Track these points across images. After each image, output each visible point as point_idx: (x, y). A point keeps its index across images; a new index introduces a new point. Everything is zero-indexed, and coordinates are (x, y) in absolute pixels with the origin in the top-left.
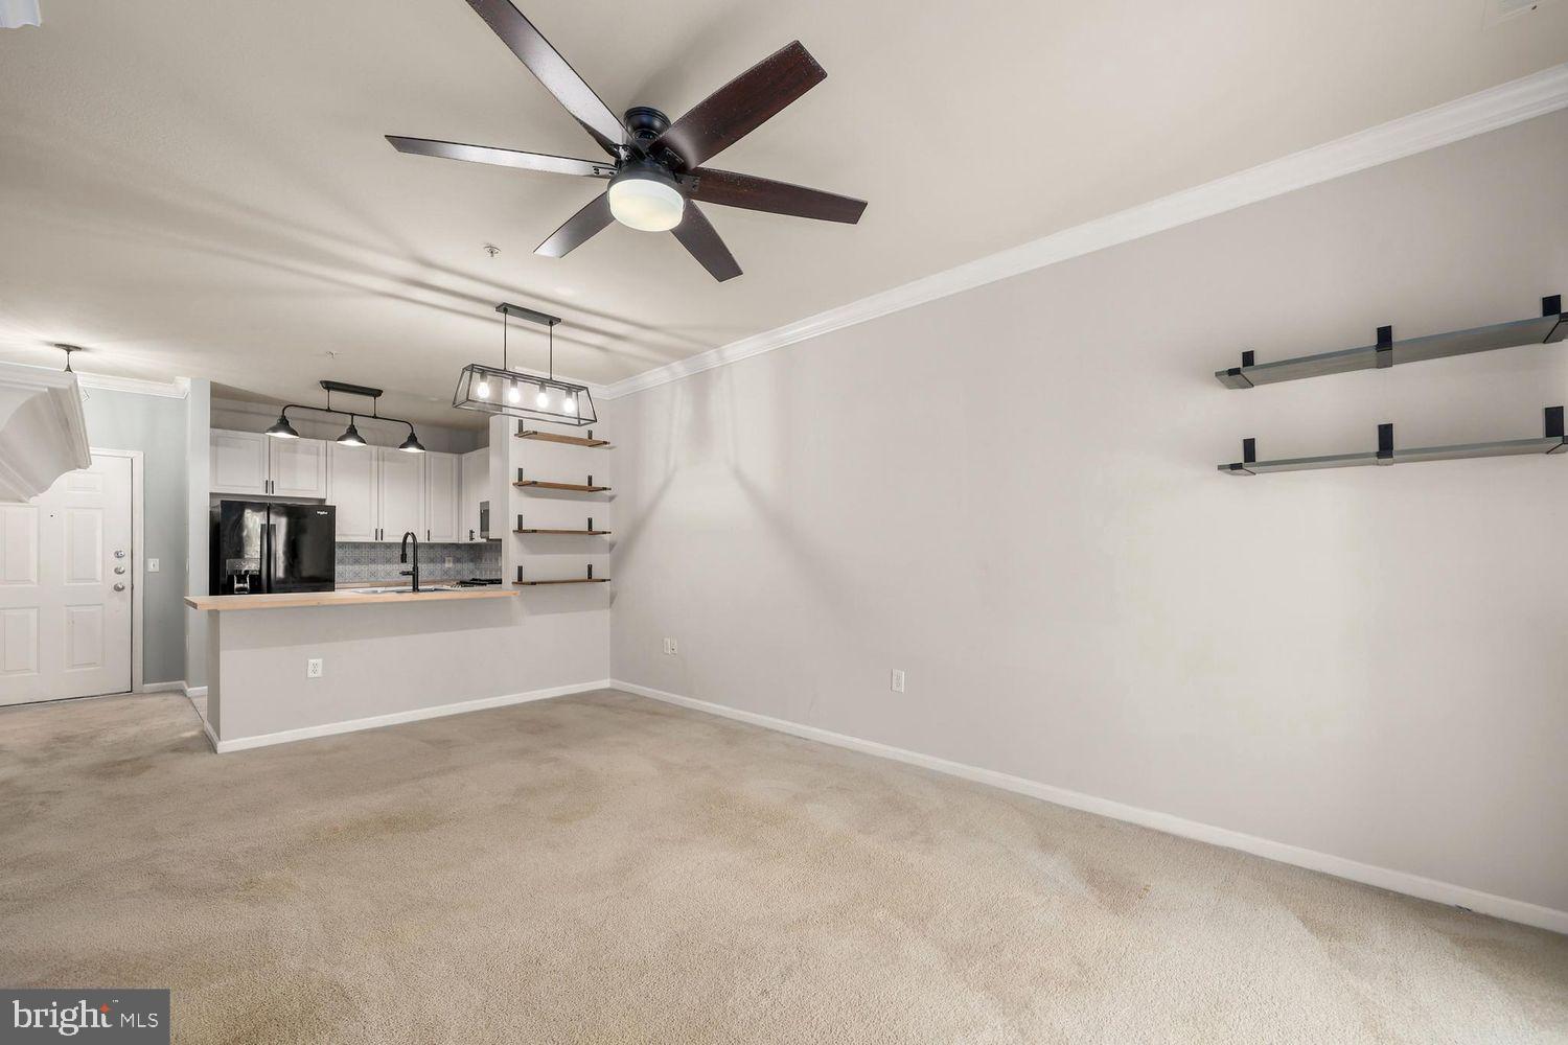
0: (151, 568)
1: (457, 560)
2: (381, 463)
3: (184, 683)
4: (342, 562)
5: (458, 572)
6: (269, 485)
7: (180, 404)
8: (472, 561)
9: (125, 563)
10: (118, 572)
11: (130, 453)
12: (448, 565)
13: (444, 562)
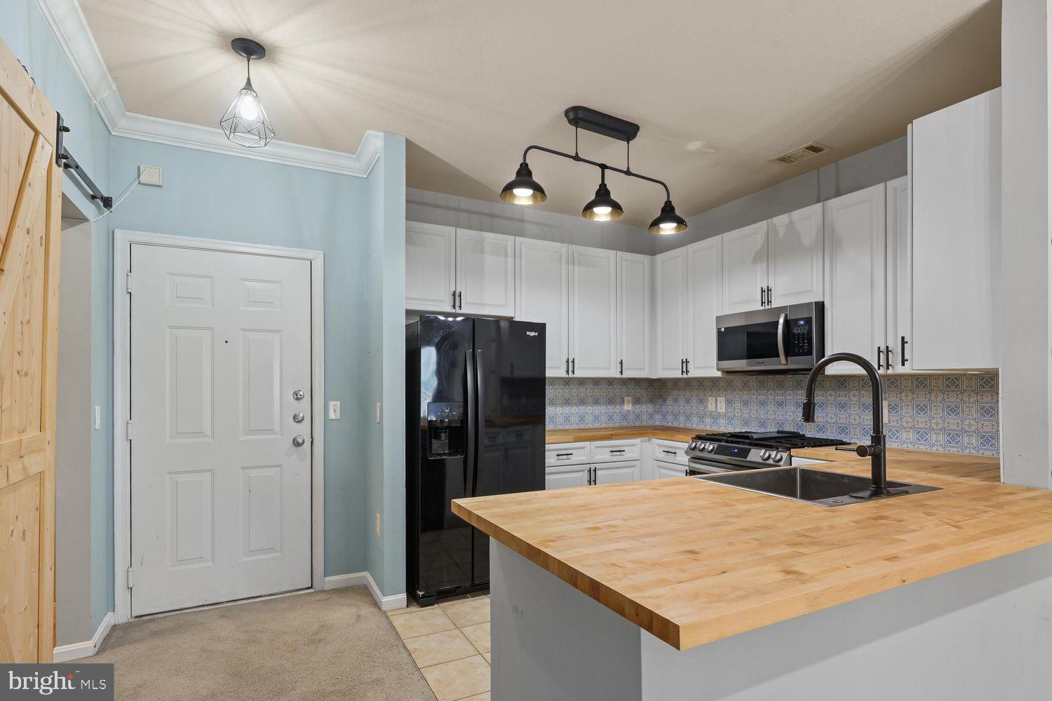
0: (332, 416)
1: (636, 401)
2: (571, 267)
3: (366, 574)
4: (553, 403)
5: (638, 417)
6: (456, 297)
7: (364, 183)
8: (651, 401)
9: (303, 408)
10: (297, 420)
11: (310, 254)
12: (628, 407)
13: (622, 403)
